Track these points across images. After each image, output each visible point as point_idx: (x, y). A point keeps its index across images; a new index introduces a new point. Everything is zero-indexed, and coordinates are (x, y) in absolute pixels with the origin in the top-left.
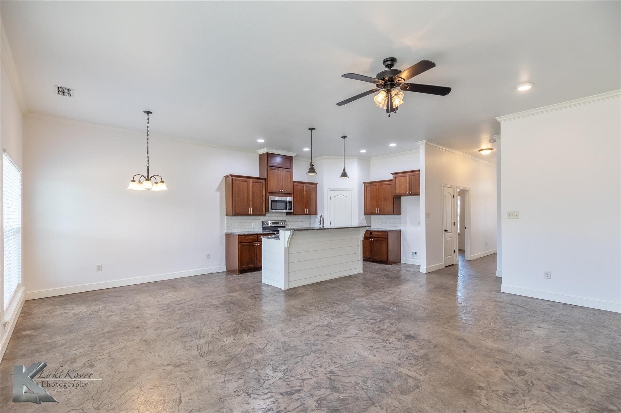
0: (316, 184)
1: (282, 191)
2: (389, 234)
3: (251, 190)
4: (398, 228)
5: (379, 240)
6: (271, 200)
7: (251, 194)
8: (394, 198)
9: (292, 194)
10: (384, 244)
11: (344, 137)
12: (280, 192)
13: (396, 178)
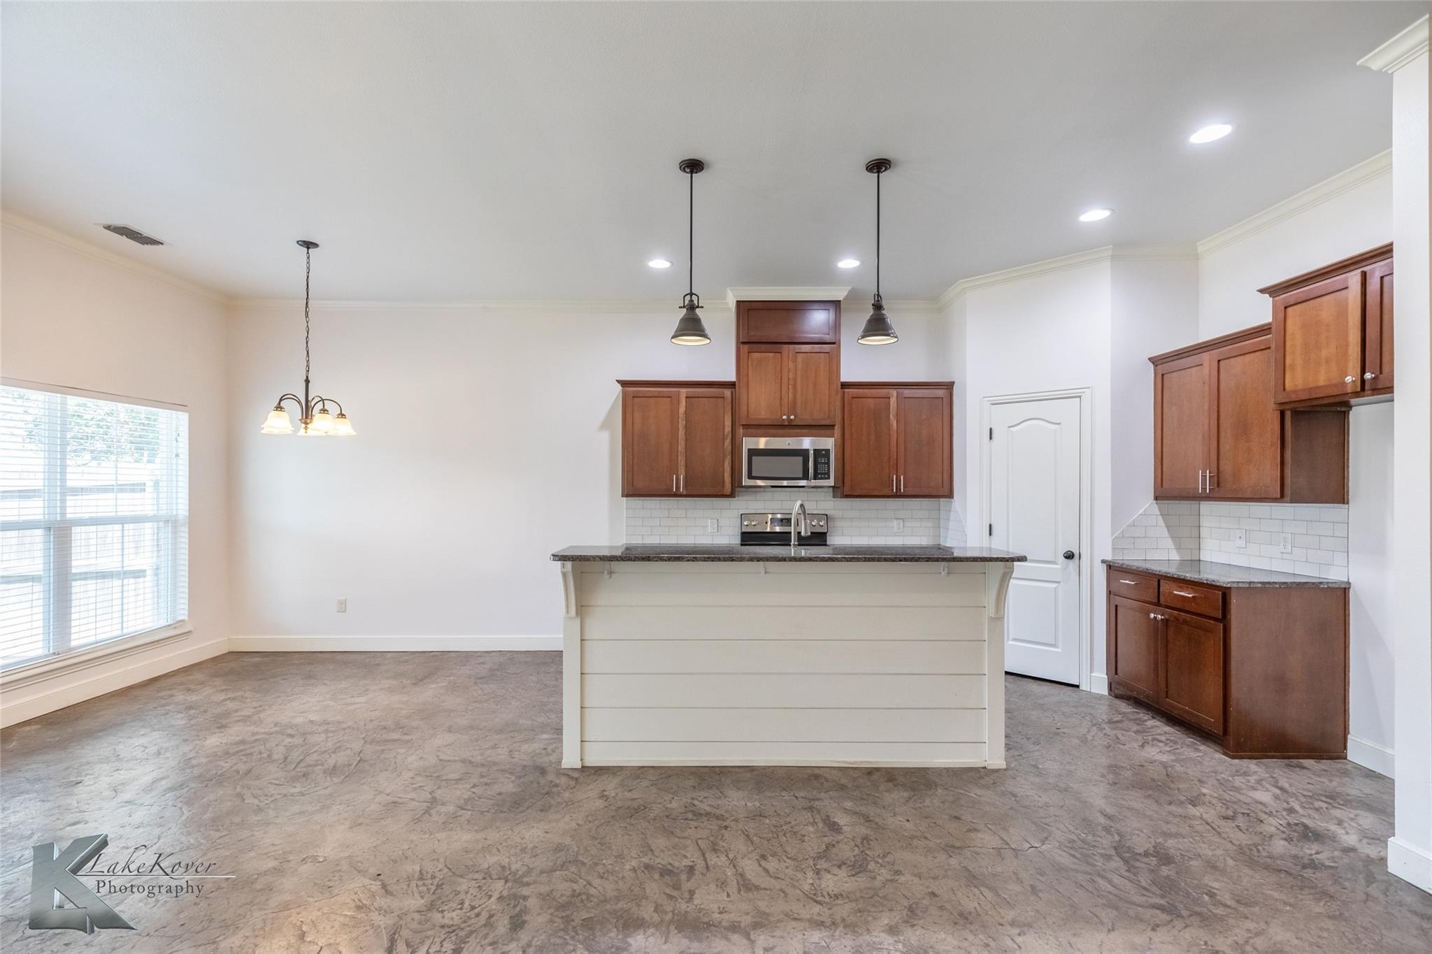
0: (949, 386)
1: (792, 417)
2: (1234, 601)
3: (684, 422)
4: (1335, 575)
5: (1185, 622)
6: (749, 449)
7: (681, 432)
8: (1288, 415)
9: (833, 426)
10: (1212, 646)
11: (879, 166)
12: (787, 423)
13: (1289, 310)
